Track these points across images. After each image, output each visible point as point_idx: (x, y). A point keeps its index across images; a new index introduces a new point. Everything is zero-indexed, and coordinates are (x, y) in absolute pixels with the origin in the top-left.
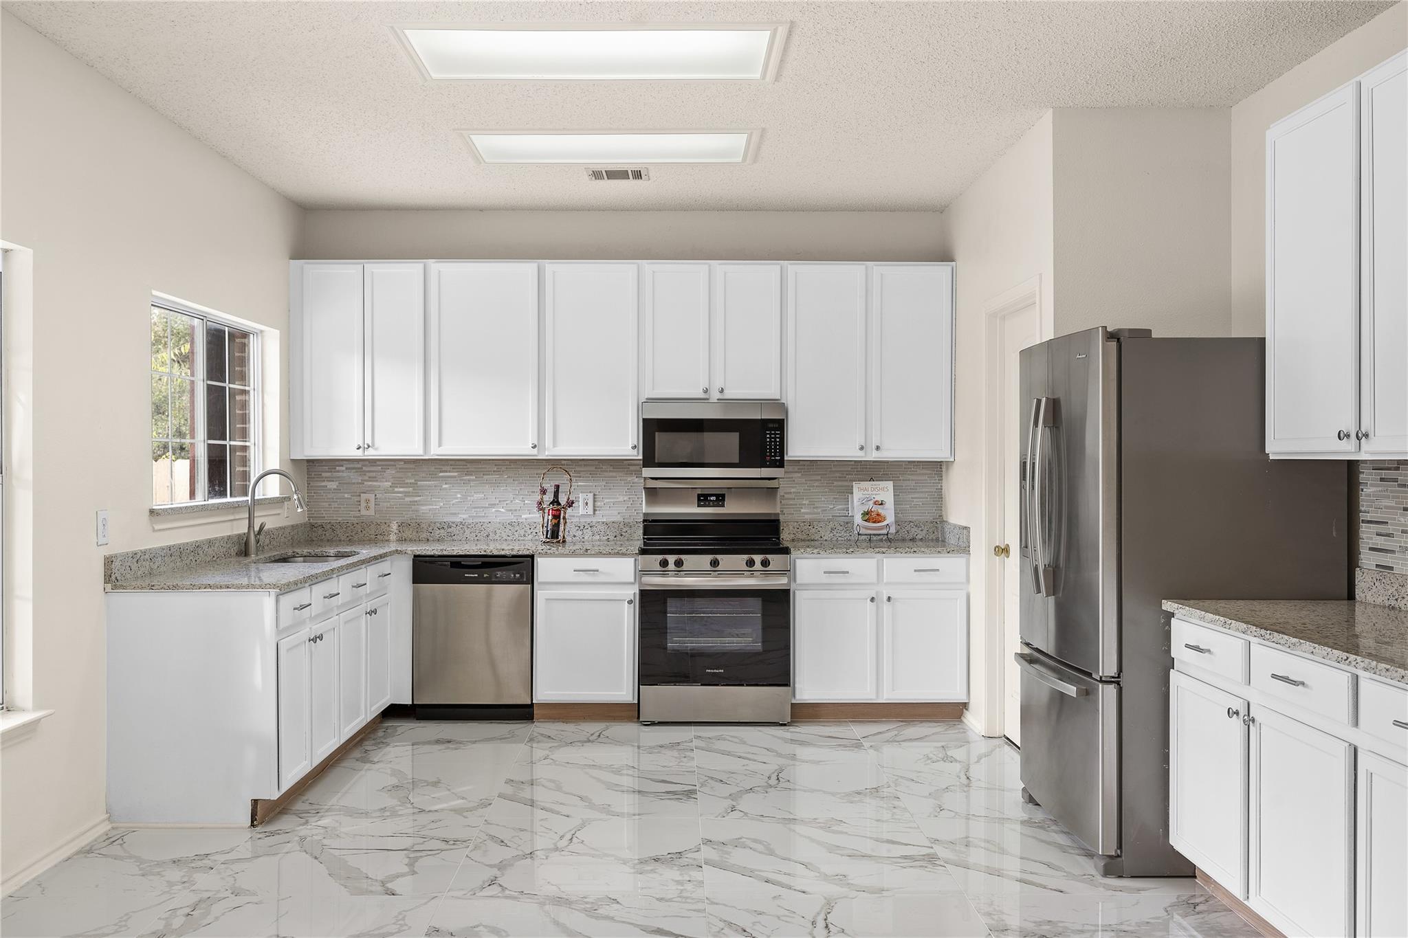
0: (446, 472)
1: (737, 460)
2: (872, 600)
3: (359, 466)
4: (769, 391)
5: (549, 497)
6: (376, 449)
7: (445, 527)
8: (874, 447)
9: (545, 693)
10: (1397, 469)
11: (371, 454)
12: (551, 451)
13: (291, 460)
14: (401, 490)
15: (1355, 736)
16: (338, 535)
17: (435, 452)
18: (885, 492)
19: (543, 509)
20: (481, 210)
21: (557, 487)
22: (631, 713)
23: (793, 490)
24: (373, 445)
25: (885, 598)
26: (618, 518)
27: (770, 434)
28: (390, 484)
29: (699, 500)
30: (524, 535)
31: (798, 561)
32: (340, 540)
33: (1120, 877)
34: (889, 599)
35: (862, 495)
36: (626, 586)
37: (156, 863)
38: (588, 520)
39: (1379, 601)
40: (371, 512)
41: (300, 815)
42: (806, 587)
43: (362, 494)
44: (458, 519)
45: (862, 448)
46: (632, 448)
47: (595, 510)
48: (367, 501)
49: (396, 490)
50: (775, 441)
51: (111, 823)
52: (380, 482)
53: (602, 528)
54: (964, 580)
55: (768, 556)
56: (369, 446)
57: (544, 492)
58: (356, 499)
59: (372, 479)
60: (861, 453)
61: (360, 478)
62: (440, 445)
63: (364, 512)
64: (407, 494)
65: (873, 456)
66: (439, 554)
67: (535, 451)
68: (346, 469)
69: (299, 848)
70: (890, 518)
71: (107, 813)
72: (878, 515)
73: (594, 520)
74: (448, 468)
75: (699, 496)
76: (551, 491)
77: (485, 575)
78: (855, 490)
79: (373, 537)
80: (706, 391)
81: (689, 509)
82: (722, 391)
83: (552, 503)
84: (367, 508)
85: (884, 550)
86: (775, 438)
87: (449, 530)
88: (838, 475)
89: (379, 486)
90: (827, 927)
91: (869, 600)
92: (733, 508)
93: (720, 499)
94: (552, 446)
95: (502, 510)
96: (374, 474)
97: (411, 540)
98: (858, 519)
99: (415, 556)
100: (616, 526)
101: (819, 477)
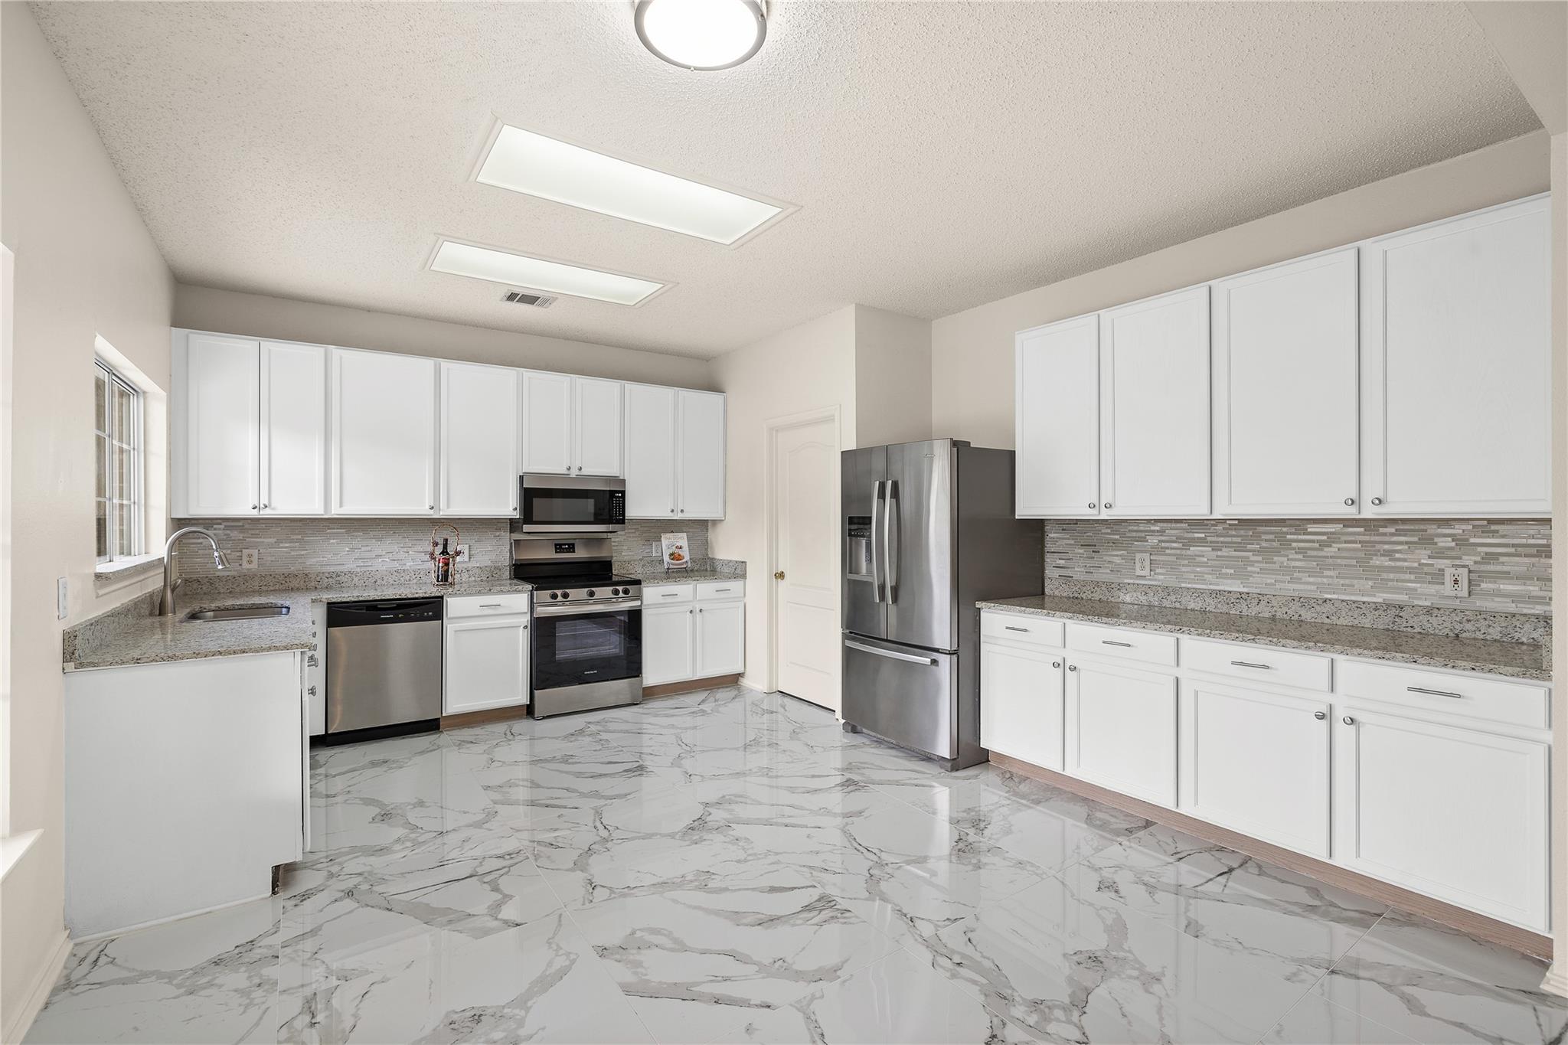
0: (334, 529)
1: (592, 519)
2: (691, 612)
3: (240, 524)
4: (612, 471)
5: (439, 549)
6: (273, 509)
7: (334, 576)
8: (679, 511)
9: (455, 704)
10: (1077, 524)
11: (266, 513)
12: (446, 512)
13: (172, 519)
14: (287, 545)
15: (1178, 672)
16: (216, 588)
17: (336, 511)
18: (681, 540)
19: (435, 559)
20: (369, 310)
21: (446, 540)
22: (529, 710)
23: (617, 540)
24: (270, 506)
25: (698, 610)
26: (489, 563)
27: (616, 501)
28: (275, 540)
29: (556, 549)
30: (409, 580)
31: (644, 589)
32: (219, 593)
33: (957, 770)
34: (701, 611)
35: (669, 542)
36: (520, 616)
37: (191, 972)
38: (465, 566)
39: (1065, 594)
40: (254, 566)
41: (314, 867)
42: (649, 606)
43: (244, 550)
44: (345, 569)
45: (672, 511)
46: (514, 509)
47: (470, 558)
48: (250, 556)
49: (281, 545)
50: (619, 506)
51: (72, 939)
52: (264, 538)
53: (477, 571)
54: (743, 595)
55: (627, 587)
56: (266, 507)
57: (436, 544)
58: (238, 554)
59: (257, 536)
60: (671, 514)
61: (242, 535)
62: (341, 505)
63: (245, 565)
64: (292, 549)
65: (679, 516)
66: (356, 600)
67: (432, 512)
68: (225, 526)
69: (357, 905)
70: (687, 558)
71: (66, 929)
72: (679, 555)
73: (470, 565)
74: (335, 526)
75: (556, 545)
76: (441, 542)
77: (400, 616)
78: (663, 539)
79: (257, 588)
80: (569, 469)
81: (548, 554)
82: (580, 469)
83: (442, 553)
84: (250, 562)
85: (698, 578)
86: (619, 504)
87: (338, 578)
88: (646, 529)
89: (263, 542)
91: (688, 612)
92: (581, 554)
93: (571, 548)
94: (446, 507)
95: (387, 560)
96: (257, 532)
97: (298, 589)
98: (666, 558)
99: (328, 603)
100: (488, 569)
101: (633, 531)
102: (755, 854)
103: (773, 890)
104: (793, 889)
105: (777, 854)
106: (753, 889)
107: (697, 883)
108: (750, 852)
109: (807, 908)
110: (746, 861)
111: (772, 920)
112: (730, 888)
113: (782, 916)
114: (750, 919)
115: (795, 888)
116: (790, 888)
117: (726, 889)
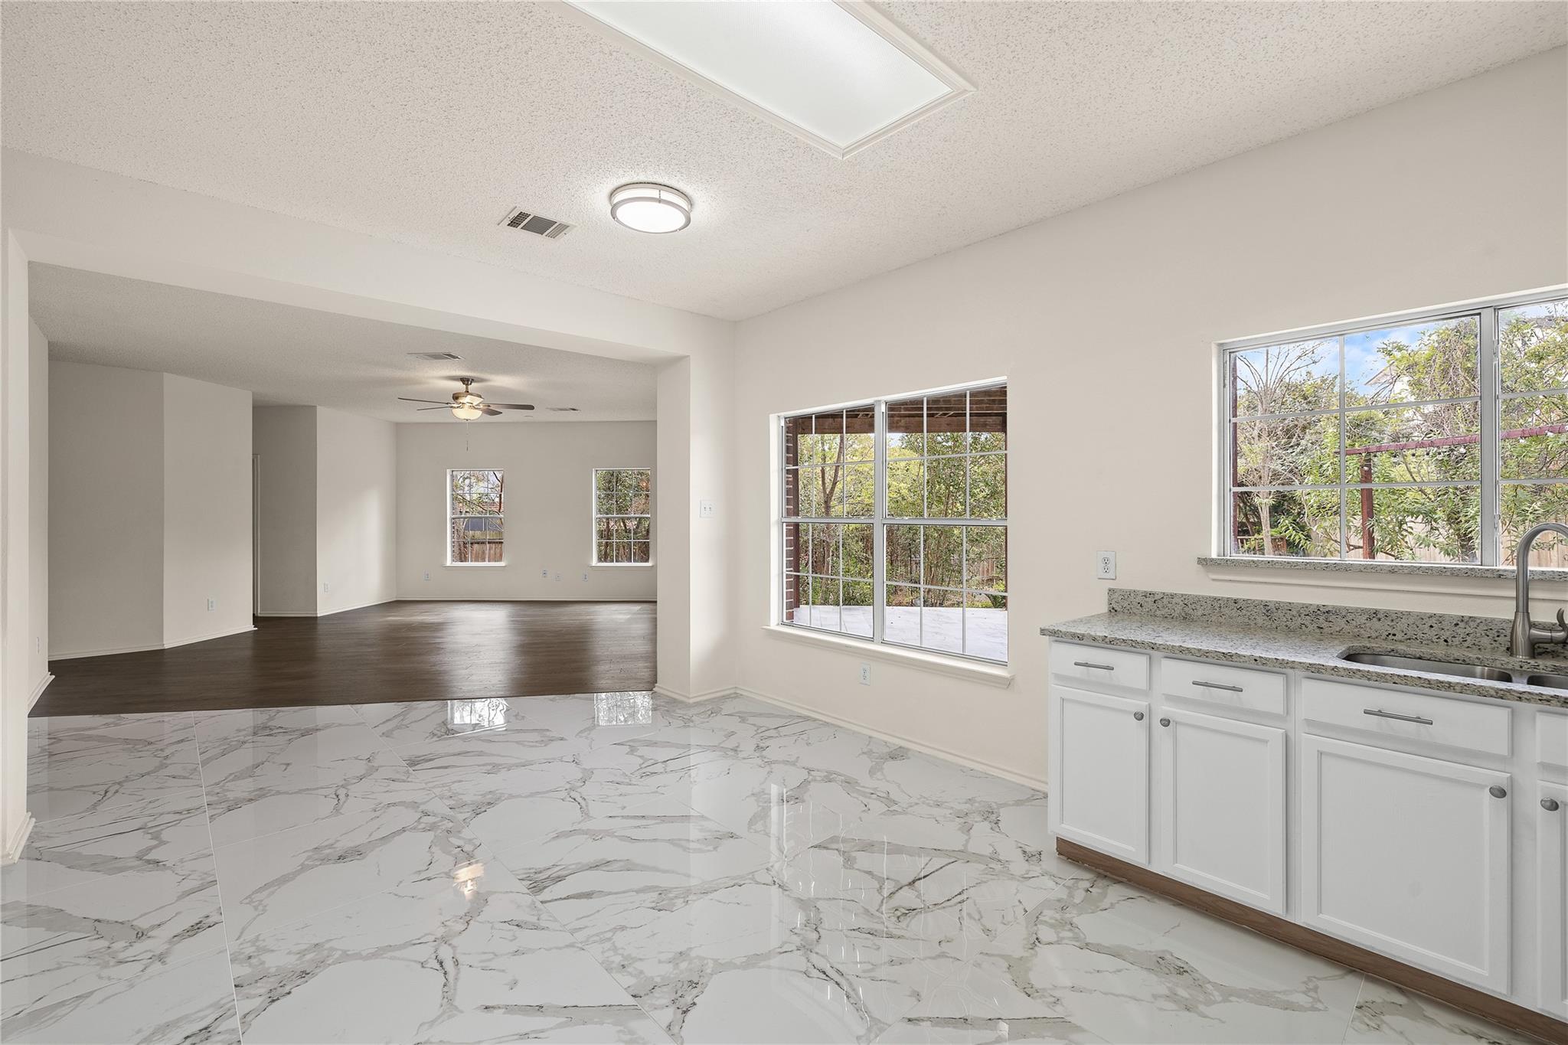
90: (441, 963)
102: (602, 941)
103: (588, 895)
104: (568, 898)
105: (572, 945)
106: (610, 894)
107: (671, 895)
108: (607, 945)
109: (560, 879)
110: (615, 930)
111: (597, 866)
112: (634, 893)
113: (587, 870)
114: (616, 866)
115: (565, 899)
116: (571, 898)
117: (638, 891)
